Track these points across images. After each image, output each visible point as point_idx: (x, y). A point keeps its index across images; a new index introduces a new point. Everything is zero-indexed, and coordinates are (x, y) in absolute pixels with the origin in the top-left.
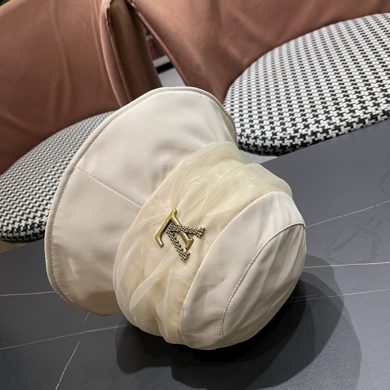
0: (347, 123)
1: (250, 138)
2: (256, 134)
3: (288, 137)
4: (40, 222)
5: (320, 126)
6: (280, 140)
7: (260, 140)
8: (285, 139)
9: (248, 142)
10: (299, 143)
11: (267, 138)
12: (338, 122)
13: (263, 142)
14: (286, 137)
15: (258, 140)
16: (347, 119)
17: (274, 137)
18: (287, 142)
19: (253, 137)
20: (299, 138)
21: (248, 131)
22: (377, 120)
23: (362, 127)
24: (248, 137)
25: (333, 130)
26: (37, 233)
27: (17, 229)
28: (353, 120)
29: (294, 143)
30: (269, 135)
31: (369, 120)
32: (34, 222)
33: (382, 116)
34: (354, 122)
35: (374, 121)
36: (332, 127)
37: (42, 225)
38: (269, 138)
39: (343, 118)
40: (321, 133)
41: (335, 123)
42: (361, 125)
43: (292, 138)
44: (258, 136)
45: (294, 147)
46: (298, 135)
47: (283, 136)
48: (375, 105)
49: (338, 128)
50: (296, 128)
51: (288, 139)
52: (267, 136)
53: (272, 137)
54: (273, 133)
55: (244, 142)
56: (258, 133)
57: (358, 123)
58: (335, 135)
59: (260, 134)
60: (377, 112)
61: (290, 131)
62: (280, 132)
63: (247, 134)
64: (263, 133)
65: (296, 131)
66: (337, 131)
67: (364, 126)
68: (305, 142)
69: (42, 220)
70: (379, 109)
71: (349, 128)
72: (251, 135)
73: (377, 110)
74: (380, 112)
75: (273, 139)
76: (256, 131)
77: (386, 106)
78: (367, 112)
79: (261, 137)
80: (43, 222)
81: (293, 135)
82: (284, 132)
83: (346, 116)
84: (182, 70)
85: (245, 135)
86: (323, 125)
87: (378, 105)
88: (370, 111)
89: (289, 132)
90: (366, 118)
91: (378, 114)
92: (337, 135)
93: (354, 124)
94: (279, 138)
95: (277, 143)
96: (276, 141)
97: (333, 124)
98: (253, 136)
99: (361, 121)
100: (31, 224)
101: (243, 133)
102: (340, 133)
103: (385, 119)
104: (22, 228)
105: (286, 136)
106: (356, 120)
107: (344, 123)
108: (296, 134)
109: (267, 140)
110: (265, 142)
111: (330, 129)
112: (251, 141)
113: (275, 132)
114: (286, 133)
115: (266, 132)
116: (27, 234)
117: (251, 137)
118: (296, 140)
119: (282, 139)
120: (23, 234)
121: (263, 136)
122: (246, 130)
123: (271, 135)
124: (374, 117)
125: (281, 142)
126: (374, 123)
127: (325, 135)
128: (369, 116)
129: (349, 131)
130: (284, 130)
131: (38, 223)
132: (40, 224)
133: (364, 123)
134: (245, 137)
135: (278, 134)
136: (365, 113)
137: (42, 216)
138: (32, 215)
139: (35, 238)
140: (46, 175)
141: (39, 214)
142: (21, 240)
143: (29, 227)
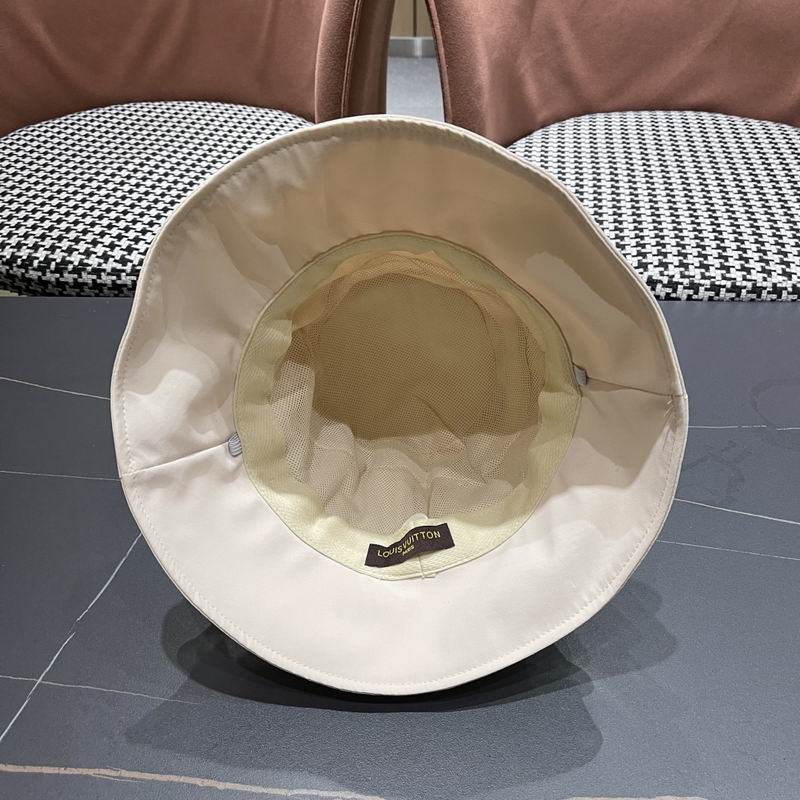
0: (713, 284)
4: (81, 263)
5: (666, 273)
12: (698, 277)
16: (714, 278)
22: (759, 296)
23: (732, 299)
25: (685, 288)
26: (66, 283)
27: (23, 261)
28: (723, 282)
31: (748, 292)
32: (68, 259)
33: (769, 293)
34: (724, 286)
35: (754, 296)
36: (686, 281)
37: (84, 270)
39: (707, 274)
40: (664, 286)
41: (694, 277)
42: (733, 295)
48: (764, 270)
49: (694, 287)
57: (728, 291)
58: (685, 297)
60: (765, 284)
66: (691, 292)
67: (737, 299)
69: (86, 261)
70: (768, 279)
71: (712, 294)
73: (765, 279)
74: (768, 284)
77: (781, 278)
78: (748, 277)
80: (87, 265)
83: (713, 272)
84: (449, 84)
86: (671, 273)
87: (769, 273)
88: (754, 278)
90: (745, 287)
91: (765, 288)
92: (689, 298)
93: (723, 290)
97: (689, 277)
99: (735, 289)
102: (695, 297)
103: (772, 300)
106: (729, 284)
107: (707, 282)
111: (681, 284)
116: (44, 278)
124: (757, 290)
126: (752, 300)
127: (669, 290)
128: (749, 285)
129: (711, 299)
132: (80, 267)
133: (738, 295)
136: (744, 279)
137: (88, 253)
138: (65, 244)
139: (56, 291)
140: (102, 178)
141: (82, 247)
142: (23, 285)
143: (53, 265)
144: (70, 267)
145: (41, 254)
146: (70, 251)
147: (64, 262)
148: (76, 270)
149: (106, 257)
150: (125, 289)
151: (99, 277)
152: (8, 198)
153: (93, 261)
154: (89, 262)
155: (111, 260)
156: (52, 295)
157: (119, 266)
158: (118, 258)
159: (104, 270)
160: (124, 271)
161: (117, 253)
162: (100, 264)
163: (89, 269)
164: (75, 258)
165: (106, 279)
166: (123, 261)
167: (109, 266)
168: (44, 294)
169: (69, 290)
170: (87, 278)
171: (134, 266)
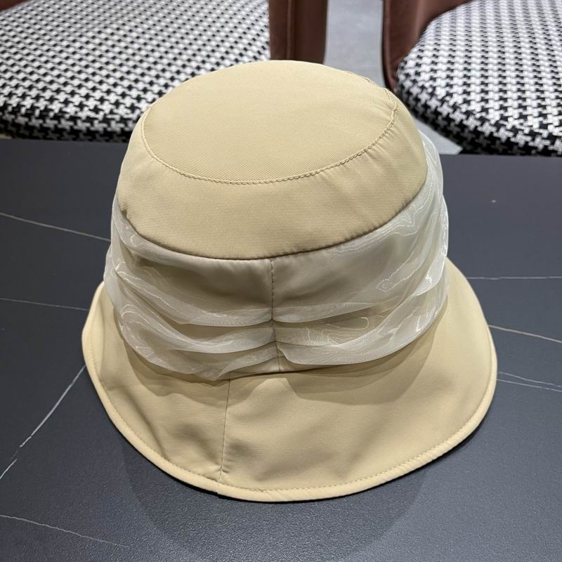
1: (458, 110)
2: (471, 108)
3: (527, 131)
4: (61, 111)
6: (510, 131)
7: (476, 119)
8: (520, 132)
9: (451, 116)
10: (541, 147)
11: (489, 120)
13: (478, 123)
14: (523, 130)
15: (471, 119)
17: (502, 122)
18: (521, 139)
19: (464, 110)
20: (543, 139)
21: (458, 99)
24: (455, 107)
26: (48, 129)
27: (13, 108)
29: (531, 144)
30: (494, 116)
32: (50, 107)
37: (63, 117)
38: (493, 122)
43: (533, 134)
44: (474, 113)
45: (527, 150)
46: (545, 133)
47: (518, 127)
50: (545, 122)
51: (526, 135)
52: (489, 117)
53: (497, 122)
54: (502, 115)
55: (445, 113)
56: (476, 107)
59: (479, 109)
61: (534, 123)
62: (515, 119)
63: (455, 103)
64: (485, 110)
65: (543, 126)
68: (551, 148)
69: (65, 110)
72: (461, 106)
75: (498, 126)
76: (472, 103)
79: (478, 116)
80: (66, 113)
81: (537, 131)
82: (522, 121)
85: (451, 103)
89: (530, 124)
94: (509, 127)
95: (503, 134)
96: (502, 130)
98: (464, 108)
100: (42, 108)
101: (448, 98)
104: (23, 110)
105: (522, 128)
108: (541, 131)
109: (487, 124)
110: (482, 125)
112: (458, 116)
113: (506, 114)
114: (526, 124)
115: (490, 111)
116: (31, 124)
117: (460, 108)
118: (538, 140)
119: (515, 130)
120: (22, 120)
121: (484, 114)
122: (455, 96)
123: (498, 118)
125: (511, 134)
130: (523, 117)
131: (57, 111)
132: (60, 115)
134: (449, 106)
135: (510, 119)
137: (66, 102)
138: (48, 94)
139: (40, 135)
140: (84, 39)
141: (62, 97)
142: (14, 129)
143: (37, 113)
144: (51, 114)
145: (28, 103)
146: (52, 100)
147: (47, 110)
148: (57, 117)
149: (81, 106)
150: (97, 136)
151: (76, 124)
152: (6, 55)
153: (71, 110)
154: (68, 110)
155: (86, 109)
156: (37, 138)
157: (92, 115)
158: (92, 107)
159: (79, 118)
160: (96, 119)
161: (91, 103)
162: (76, 112)
163: (67, 116)
164: (56, 107)
165: (81, 126)
166: (96, 110)
167: (84, 114)
168: (31, 137)
169: (51, 135)
170: (65, 124)
171: (105, 115)
